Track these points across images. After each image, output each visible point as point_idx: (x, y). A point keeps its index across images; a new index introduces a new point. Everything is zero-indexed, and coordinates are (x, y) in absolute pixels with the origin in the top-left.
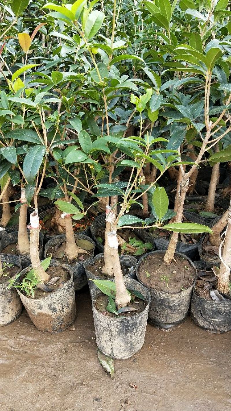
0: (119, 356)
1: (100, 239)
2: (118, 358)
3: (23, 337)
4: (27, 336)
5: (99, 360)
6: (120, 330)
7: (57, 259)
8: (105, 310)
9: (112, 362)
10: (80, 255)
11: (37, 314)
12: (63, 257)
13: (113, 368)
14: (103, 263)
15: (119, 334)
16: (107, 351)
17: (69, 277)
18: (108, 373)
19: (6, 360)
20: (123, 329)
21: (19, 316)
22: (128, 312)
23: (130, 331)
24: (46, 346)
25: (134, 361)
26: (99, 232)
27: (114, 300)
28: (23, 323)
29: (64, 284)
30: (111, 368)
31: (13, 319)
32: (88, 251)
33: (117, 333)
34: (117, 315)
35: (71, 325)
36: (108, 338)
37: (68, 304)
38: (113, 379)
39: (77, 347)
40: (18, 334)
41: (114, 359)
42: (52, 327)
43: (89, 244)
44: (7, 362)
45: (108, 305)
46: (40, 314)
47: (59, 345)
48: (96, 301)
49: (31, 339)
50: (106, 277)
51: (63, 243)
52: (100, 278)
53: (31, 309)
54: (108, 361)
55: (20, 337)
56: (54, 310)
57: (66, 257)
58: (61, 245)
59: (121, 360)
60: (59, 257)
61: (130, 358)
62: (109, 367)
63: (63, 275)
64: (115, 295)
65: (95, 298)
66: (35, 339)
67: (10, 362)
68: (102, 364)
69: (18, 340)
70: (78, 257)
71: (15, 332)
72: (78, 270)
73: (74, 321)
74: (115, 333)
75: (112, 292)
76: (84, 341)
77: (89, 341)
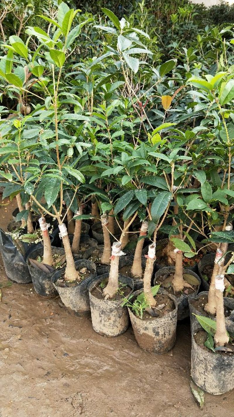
0: (210, 390)
1: (206, 278)
2: (210, 392)
3: (127, 351)
4: (130, 351)
5: (191, 389)
6: (215, 366)
7: (165, 288)
8: (203, 345)
9: (203, 394)
10: (185, 288)
11: (142, 334)
12: (170, 287)
13: (203, 400)
14: (206, 301)
15: (213, 370)
16: (200, 383)
17: (173, 307)
18: (198, 404)
19: (111, 368)
20: (218, 366)
21: (125, 332)
22: (225, 351)
23: (224, 370)
24: (146, 364)
25: (224, 399)
26: (205, 270)
27: (213, 337)
28: (128, 339)
29: (169, 312)
30: (201, 399)
31: (120, 333)
32: (194, 286)
33: (211, 368)
34: (214, 352)
35: (169, 351)
36: (203, 371)
37: (169, 331)
38: (202, 410)
39: (173, 372)
40: (123, 347)
41: (205, 392)
42: (152, 348)
43: (195, 280)
44: (111, 369)
45: (206, 340)
46: (144, 334)
47: (157, 366)
48: (195, 334)
49: (133, 354)
50: (208, 314)
51: (171, 274)
52: (202, 314)
53: (138, 328)
54: (199, 393)
55: (124, 350)
56: (157, 334)
57: (172, 288)
58: (169, 276)
59: (212, 394)
60: (166, 286)
61: (221, 395)
62: (200, 398)
63: (168, 304)
64: (215, 334)
65: (195, 331)
66: (136, 355)
67: (113, 370)
68: (194, 393)
69: (122, 352)
70: (183, 290)
71: (121, 345)
72: (182, 302)
73: (173, 348)
74: (209, 368)
75: (212, 330)
76: (180, 369)
77: (185, 369)
